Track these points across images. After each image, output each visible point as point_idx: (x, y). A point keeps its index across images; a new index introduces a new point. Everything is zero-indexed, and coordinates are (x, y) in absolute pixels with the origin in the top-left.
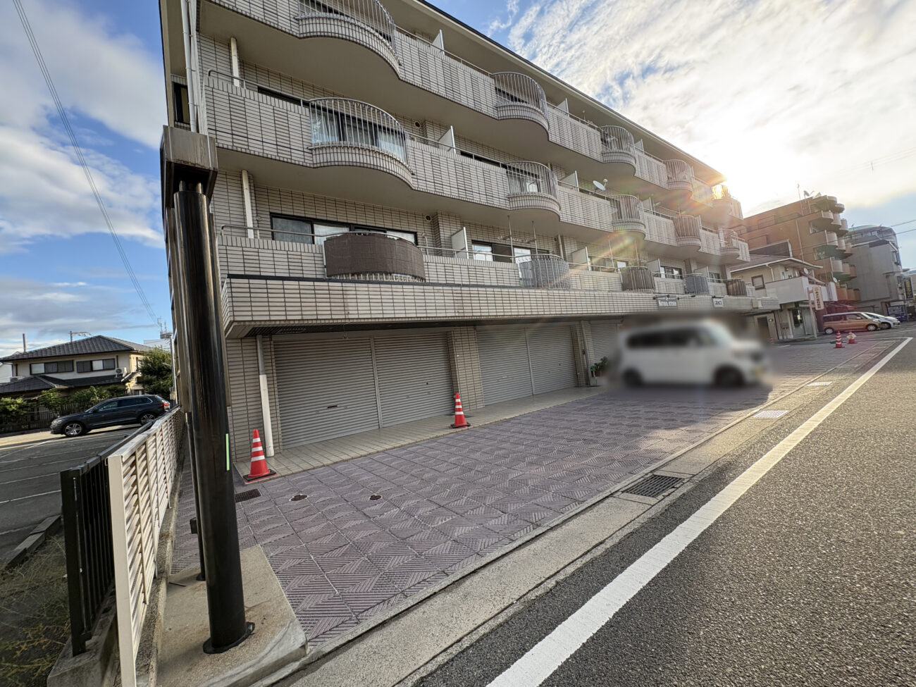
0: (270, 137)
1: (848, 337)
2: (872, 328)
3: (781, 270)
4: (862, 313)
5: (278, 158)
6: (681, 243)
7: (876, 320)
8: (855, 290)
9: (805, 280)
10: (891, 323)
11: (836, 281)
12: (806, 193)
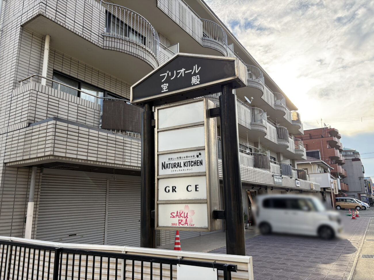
0: (80, 20)
1: (355, 213)
2: (358, 208)
3: (316, 167)
4: (354, 199)
5: (82, 36)
6: (280, 143)
7: (360, 204)
8: (347, 184)
9: (329, 175)
10: (366, 207)
11: (340, 178)
12: (325, 125)
